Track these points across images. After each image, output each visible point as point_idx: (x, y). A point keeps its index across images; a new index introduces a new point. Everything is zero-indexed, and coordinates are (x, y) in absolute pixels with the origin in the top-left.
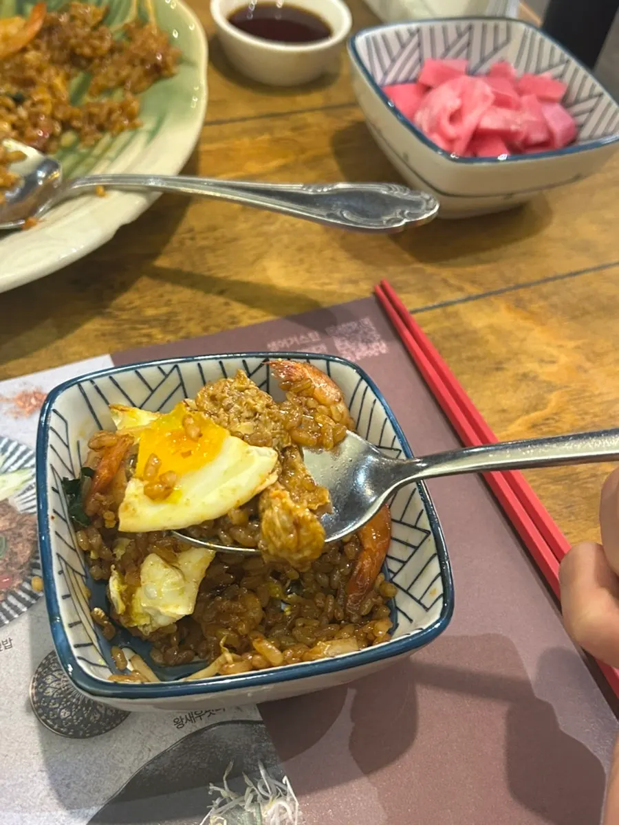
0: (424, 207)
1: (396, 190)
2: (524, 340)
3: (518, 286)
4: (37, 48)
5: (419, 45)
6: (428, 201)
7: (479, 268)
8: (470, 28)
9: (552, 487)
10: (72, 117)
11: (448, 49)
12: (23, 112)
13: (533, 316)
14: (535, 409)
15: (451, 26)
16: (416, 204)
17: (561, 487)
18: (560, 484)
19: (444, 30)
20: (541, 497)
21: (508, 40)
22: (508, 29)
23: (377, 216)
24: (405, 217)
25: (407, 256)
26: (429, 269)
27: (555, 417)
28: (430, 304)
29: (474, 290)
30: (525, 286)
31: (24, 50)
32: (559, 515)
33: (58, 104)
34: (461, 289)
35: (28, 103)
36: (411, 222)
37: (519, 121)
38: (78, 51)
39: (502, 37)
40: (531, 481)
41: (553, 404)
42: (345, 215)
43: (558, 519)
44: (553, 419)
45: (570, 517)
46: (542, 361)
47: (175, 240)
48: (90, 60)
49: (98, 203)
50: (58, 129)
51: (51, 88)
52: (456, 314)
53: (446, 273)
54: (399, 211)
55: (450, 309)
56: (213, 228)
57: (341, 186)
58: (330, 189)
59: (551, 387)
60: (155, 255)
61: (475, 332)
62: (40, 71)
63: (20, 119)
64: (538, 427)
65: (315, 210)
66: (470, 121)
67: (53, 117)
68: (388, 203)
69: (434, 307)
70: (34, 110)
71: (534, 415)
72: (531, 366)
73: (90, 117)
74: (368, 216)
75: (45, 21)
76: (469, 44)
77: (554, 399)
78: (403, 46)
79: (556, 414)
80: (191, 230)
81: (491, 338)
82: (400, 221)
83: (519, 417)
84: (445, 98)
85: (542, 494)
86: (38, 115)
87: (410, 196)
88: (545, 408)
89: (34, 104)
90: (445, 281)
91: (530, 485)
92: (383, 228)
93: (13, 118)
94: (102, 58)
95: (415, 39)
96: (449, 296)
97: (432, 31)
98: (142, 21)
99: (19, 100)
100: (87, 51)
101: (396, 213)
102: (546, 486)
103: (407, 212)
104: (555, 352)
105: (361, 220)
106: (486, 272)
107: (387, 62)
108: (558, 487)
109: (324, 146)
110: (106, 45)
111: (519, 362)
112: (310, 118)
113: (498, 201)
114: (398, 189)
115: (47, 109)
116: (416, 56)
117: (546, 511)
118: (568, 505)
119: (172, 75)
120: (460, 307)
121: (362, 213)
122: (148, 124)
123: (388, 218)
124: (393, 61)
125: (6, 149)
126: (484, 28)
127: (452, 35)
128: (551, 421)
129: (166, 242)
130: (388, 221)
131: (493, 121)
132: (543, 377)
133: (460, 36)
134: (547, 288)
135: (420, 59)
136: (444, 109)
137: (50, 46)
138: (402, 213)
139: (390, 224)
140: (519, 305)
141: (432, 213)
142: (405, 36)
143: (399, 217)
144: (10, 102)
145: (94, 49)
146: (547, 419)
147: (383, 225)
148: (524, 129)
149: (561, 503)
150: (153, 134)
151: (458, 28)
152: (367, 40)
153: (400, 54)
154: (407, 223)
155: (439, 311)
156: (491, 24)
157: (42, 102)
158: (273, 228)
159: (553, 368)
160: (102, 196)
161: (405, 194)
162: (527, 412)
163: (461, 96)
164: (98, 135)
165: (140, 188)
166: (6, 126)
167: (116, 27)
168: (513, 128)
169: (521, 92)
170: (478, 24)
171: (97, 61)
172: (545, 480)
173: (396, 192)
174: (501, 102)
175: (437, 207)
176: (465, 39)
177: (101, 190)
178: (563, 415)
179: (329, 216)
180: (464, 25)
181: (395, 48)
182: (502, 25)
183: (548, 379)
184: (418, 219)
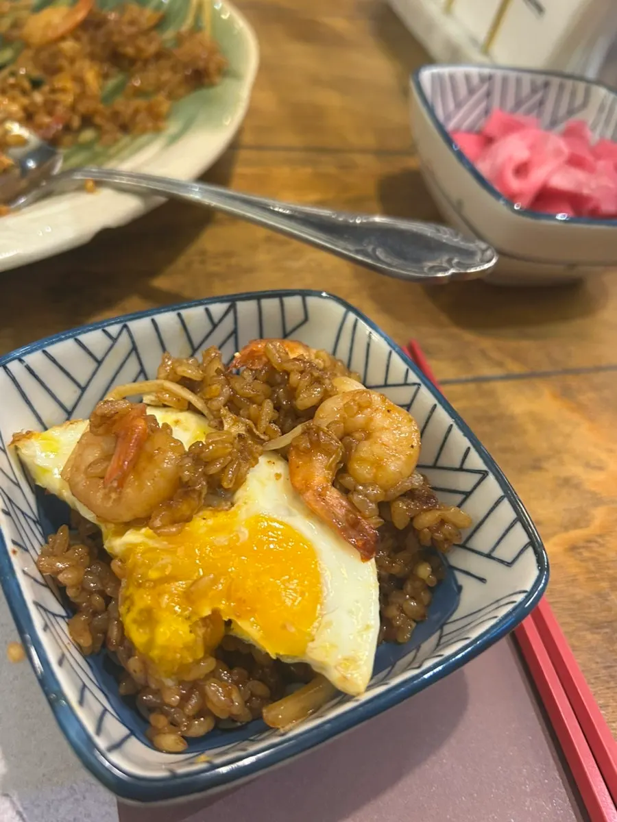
0: (478, 258)
1: (446, 233)
2: (568, 436)
3: (567, 371)
4: (77, 39)
5: (488, 94)
6: (483, 251)
7: (525, 344)
8: (546, 85)
9: (589, 636)
10: (96, 112)
11: (518, 104)
12: (38, 97)
13: (580, 408)
14: (576, 525)
15: (527, 78)
16: (470, 254)
17: (598, 637)
18: (599, 633)
19: (519, 82)
20: (574, 648)
21: (585, 104)
22: (587, 94)
23: (418, 261)
24: (452, 267)
25: (444, 318)
26: (468, 336)
27: (600, 540)
28: (464, 376)
29: (516, 368)
30: (576, 372)
31: (63, 38)
32: (596, 678)
33: (82, 95)
34: (500, 364)
35: (46, 88)
36: (460, 273)
37: (593, 184)
38: (121, 50)
39: (579, 100)
40: (564, 624)
41: (597, 522)
42: (377, 253)
43: (592, 684)
44: (596, 542)
45: (608, 682)
46: (588, 465)
47: (181, 261)
48: (133, 61)
49: (84, 199)
50: (76, 122)
51: (79, 80)
52: (491, 394)
53: (486, 343)
54: (446, 258)
55: (486, 386)
56: (228, 254)
57: (378, 219)
58: (365, 221)
59: (597, 501)
60: (154, 273)
61: (512, 417)
62: (72, 61)
63: (33, 104)
64: (578, 551)
65: (341, 243)
66: (538, 177)
67: (73, 108)
68: (434, 247)
69: (467, 381)
70: (53, 97)
71: (575, 534)
72: (574, 470)
73: (115, 115)
74: (405, 259)
75: (90, 13)
76: (541, 103)
77: (599, 515)
78: (471, 91)
79: (601, 536)
80: (203, 253)
81: (531, 428)
82: (446, 270)
83: (554, 534)
84: (513, 149)
85: (576, 644)
86: (55, 103)
87: (462, 243)
88: (587, 526)
89: (53, 91)
90: (483, 353)
91: (563, 629)
92: (423, 275)
93: (25, 101)
94: (146, 62)
95: (485, 88)
96: (487, 371)
97: (505, 80)
98: (197, 28)
99: (36, 84)
100: (130, 50)
101: (441, 261)
102: (582, 633)
103: (456, 260)
104: (604, 456)
105: (396, 261)
106: (533, 349)
107: (451, 105)
108: (596, 636)
109: (370, 188)
110: (152, 49)
111: (562, 463)
112: (360, 159)
113: (559, 271)
114: (448, 232)
115: (68, 99)
116: (483, 105)
117: (581, 668)
118: (609, 664)
119: (212, 85)
120: (499, 386)
121: (400, 255)
122: (172, 127)
123: (430, 264)
124: (458, 105)
125: (7, 132)
126: (561, 87)
127: (526, 89)
128: (593, 545)
129: (170, 260)
130: (432, 268)
131: (563, 180)
132: (588, 486)
133: (534, 90)
134: (599, 378)
135: (487, 112)
136: (510, 158)
137: (92, 41)
138: (449, 261)
139: (433, 272)
140: (565, 394)
141: (486, 266)
142: (476, 81)
143: (445, 265)
144: (26, 85)
145: (139, 50)
146: (590, 541)
147: (424, 273)
148: (597, 195)
149: (599, 660)
150: (174, 139)
151: (533, 83)
152: (433, 76)
153: (467, 100)
154: (453, 275)
155: (472, 386)
156: (569, 83)
157: (63, 90)
158: (296, 265)
159: (599, 476)
160: (91, 191)
161: (455, 240)
162: (566, 529)
163: (532, 147)
164: (119, 135)
165: (136, 188)
166: (15, 108)
167: (169, 34)
168: (586, 191)
169: (598, 156)
170: (556, 81)
171: (139, 64)
172: (580, 625)
173: (445, 236)
174: (575, 162)
175: (494, 261)
176: (538, 96)
177: (90, 184)
178: (608, 538)
179: (357, 252)
180: (540, 79)
181: (463, 91)
182: (581, 86)
183: (593, 489)
184: (469, 271)
